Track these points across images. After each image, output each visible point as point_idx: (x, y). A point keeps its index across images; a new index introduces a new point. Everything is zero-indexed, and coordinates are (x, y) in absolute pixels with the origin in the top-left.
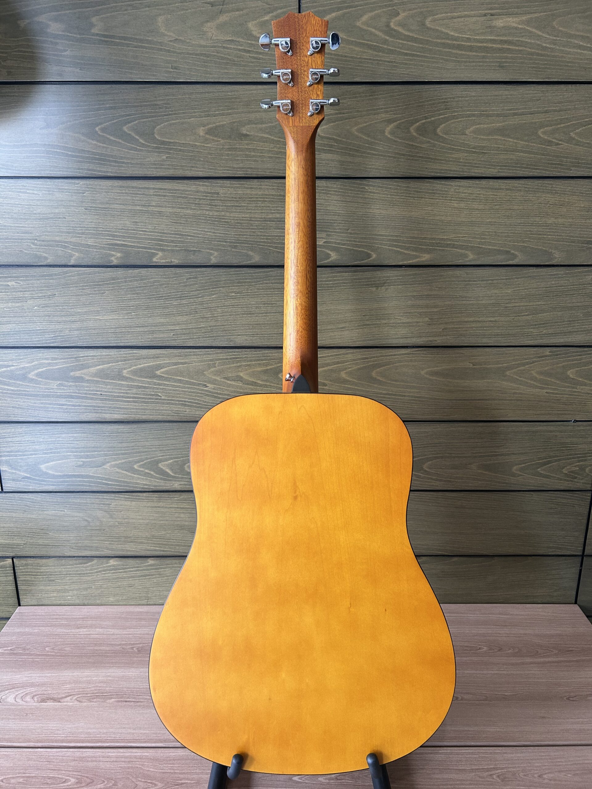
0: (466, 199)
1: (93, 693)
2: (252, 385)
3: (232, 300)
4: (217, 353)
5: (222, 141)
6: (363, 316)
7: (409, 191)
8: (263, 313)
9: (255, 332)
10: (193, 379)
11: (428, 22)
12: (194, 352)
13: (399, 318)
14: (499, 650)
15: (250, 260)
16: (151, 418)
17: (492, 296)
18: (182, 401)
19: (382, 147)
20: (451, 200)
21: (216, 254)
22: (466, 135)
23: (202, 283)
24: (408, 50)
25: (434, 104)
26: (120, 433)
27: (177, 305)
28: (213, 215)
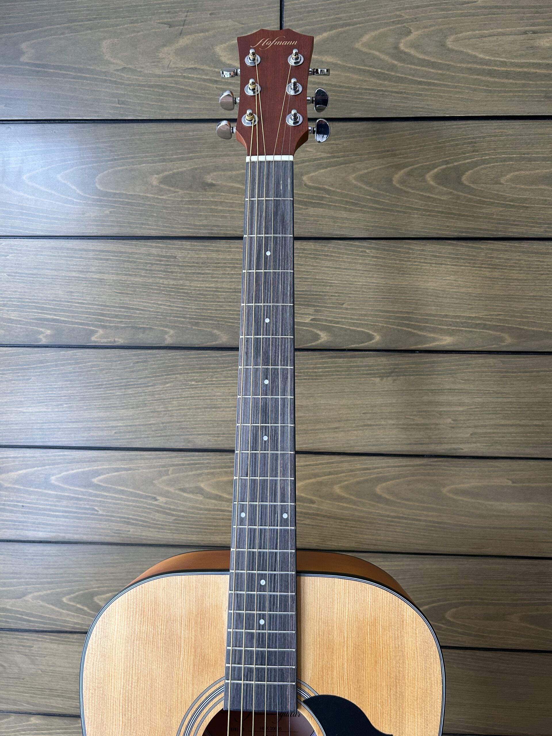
0: (501, 265)
2: (215, 499)
3: (190, 389)
4: (171, 457)
5: (181, 192)
6: (363, 413)
7: (424, 255)
8: (231, 407)
9: (221, 431)
10: (139, 489)
11: (449, 43)
12: (141, 455)
13: (411, 417)
15: (216, 341)
16: (85, 538)
17: (537, 393)
18: (124, 518)
19: (389, 200)
20: (482, 267)
21: (172, 332)
22: (501, 184)
23: (153, 369)
24: (422, 77)
25: (457, 145)
27: (121, 395)
28: (168, 285)
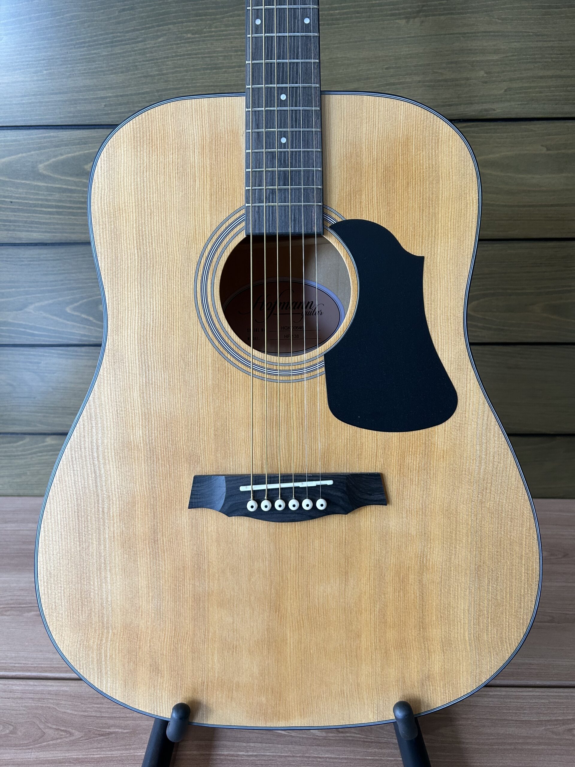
1: (8, 604)
14: (564, 556)
23: (142, 18)
26: (43, 260)
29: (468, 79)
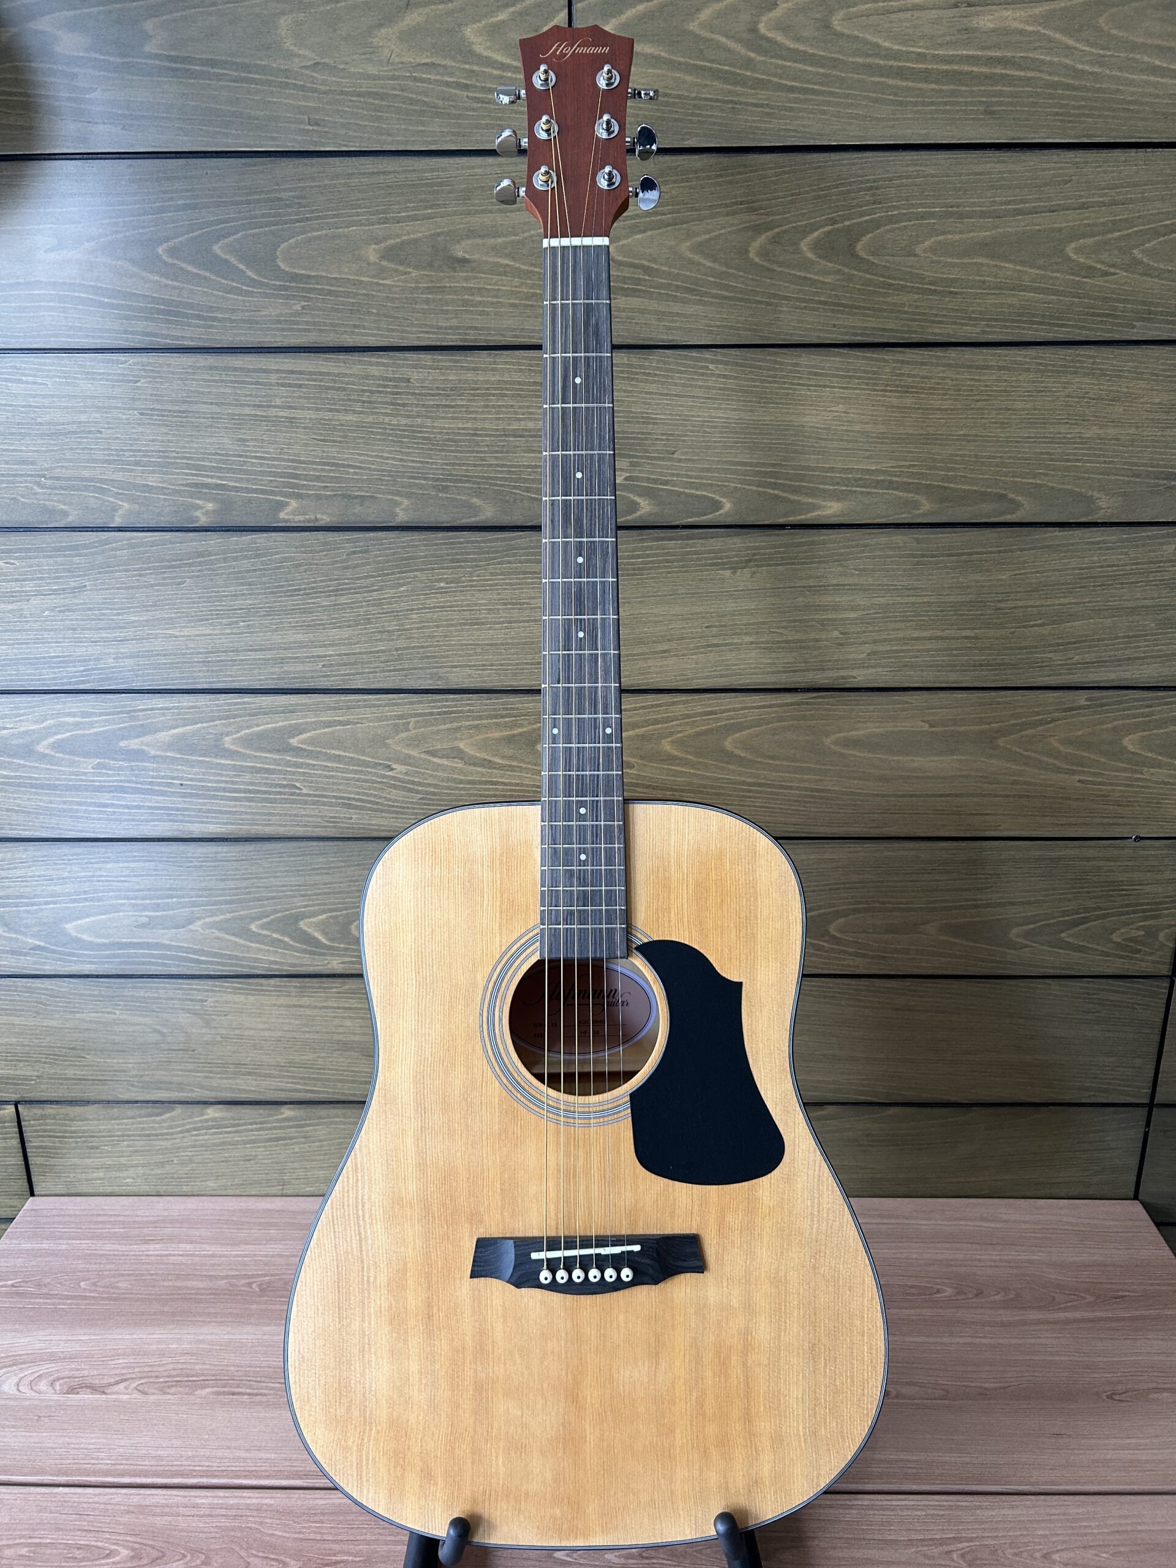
0: (916, 387)
1: (169, 1376)
2: (482, 766)
3: (438, 595)
4: (412, 703)
5: (415, 273)
6: (706, 628)
7: (799, 372)
8: (503, 623)
9: (487, 660)
10: (364, 754)
11: (837, 23)
12: (365, 700)
13: (779, 631)
14: (977, 1295)
15: (476, 516)
16: (282, 831)
17: (968, 587)
18: (343, 798)
19: (742, 283)
20: (885, 391)
21: (406, 502)
22: (916, 255)
23: (379, 563)
24: (794, 80)
25: (849, 192)
26: (221, 861)
27: (330, 605)
28: (398, 425)
29: (817, 640)
